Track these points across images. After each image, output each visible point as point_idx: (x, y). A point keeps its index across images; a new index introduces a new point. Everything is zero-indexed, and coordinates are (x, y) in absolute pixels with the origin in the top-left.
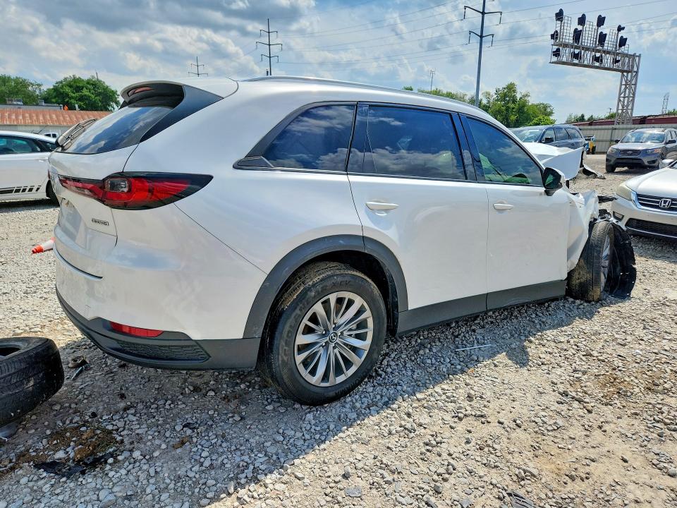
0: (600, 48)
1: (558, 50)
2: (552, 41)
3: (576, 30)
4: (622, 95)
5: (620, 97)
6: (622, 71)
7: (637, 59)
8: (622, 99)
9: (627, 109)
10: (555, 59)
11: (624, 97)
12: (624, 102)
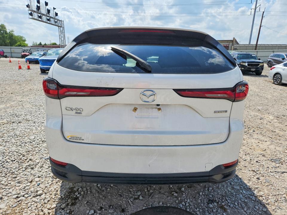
0: (48, 15)
1: (31, 13)
2: (28, 9)
3: (37, 6)
4: (60, 36)
5: (60, 37)
6: (59, 26)
7: (63, 22)
8: (61, 38)
9: (64, 42)
10: (31, 17)
11: (61, 37)
12: (61, 39)
